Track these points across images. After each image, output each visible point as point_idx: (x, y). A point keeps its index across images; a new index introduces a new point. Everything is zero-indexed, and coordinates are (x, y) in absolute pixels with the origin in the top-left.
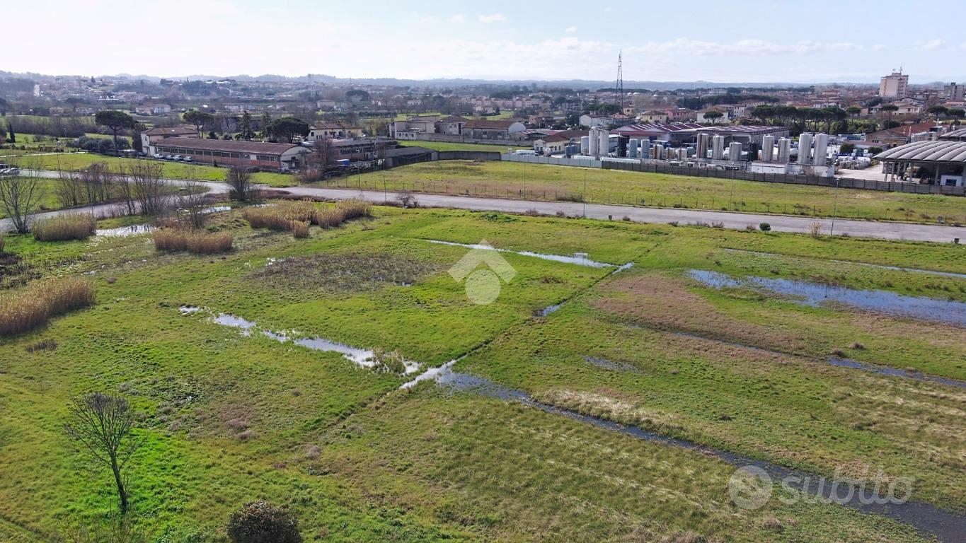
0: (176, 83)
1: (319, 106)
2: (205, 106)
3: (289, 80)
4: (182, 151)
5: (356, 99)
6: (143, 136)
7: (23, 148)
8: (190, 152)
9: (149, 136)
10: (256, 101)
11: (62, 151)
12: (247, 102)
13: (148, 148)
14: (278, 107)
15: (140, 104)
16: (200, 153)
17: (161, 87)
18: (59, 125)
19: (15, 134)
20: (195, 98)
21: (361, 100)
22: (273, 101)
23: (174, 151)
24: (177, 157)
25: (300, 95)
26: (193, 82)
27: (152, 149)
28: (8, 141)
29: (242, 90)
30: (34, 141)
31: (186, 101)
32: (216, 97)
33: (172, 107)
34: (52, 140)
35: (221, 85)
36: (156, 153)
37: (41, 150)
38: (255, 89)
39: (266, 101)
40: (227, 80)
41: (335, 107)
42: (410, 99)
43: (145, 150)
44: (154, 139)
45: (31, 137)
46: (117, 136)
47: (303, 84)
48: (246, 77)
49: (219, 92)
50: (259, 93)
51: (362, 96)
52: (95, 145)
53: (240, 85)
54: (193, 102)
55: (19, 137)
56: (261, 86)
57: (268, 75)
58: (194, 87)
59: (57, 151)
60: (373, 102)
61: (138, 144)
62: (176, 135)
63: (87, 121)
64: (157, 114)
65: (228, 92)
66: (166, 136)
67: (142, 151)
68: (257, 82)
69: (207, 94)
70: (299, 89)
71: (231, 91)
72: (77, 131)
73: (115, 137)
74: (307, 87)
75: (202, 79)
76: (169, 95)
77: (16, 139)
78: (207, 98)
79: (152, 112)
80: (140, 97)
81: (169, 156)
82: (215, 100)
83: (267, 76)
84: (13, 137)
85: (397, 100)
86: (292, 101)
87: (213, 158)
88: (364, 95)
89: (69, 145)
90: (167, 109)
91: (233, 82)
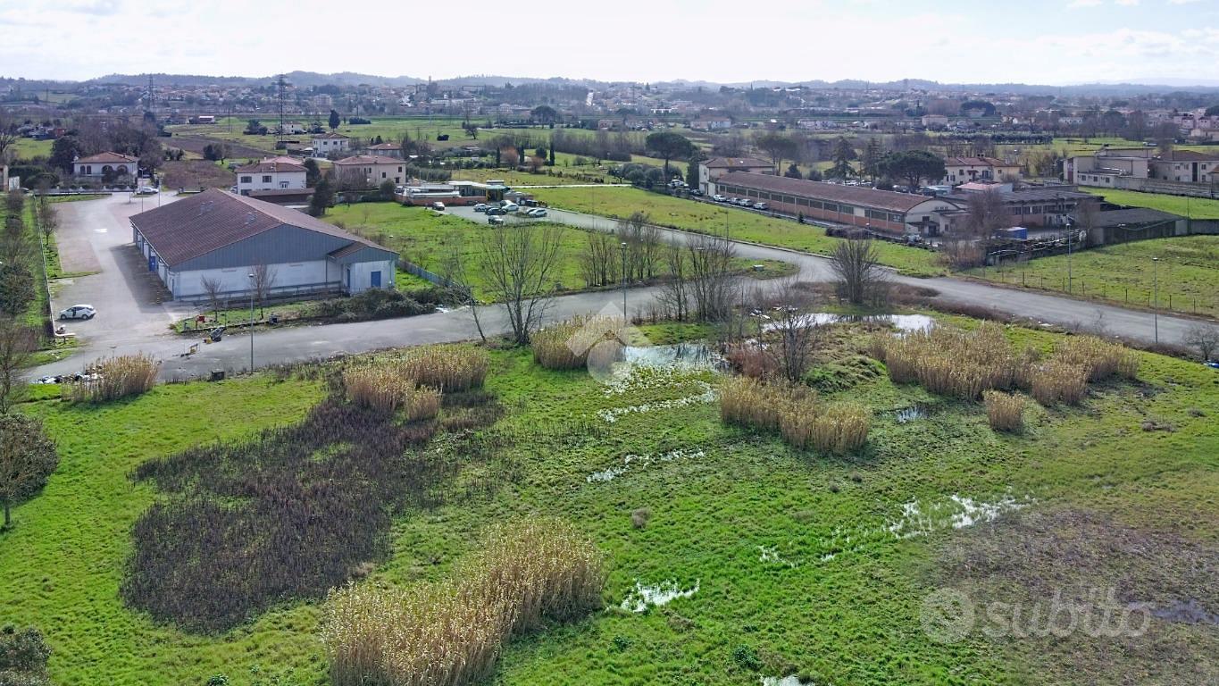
0: (738, 90)
1: (924, 122)
2: (774, 121)
3: (877, 87)
4: (753, 194)
5: (977, 114)
6: (702, 168)
7: (560, 175)
8: (764, 196)
9: (710, 168)
10: (835, 114)
11: (602, 182)
12: (824, 115)
13: (706, 185)
14: (866, 124)
15: (697, 117)
16: (777, 197)
17: (721, 95)
18: (604, 144)
19: (556, 154)
20: (760, 110)
21: (983, 116)
22: (858, 115)
23: (742, 192)
24: (745, 201)
25: (894, 107)
26: (757, 90)
27: (712, 187)
28: (546, 164)
29: (818, 99)
30: (574, 165)
31: (748, 113)
32: (785, 109)
33: (733, 120)
34: (594, 164)
35: (792, 93)
36: (717, 193)
37: (578, 178)
38: (834, 98)
39: (849, 115)
40: (800, 87)
41: (948, 125)
42: (1063, 114)
43: (702, 188)
44: (716, 173)
45: (572, 158)
46: (670, 162)
47: (897, 92)
48: (820, 83)
49: (789, 102)
50: (839, 103)
51: (984, 109)
52: (640, 176)
53: (815, 93)
54: (757, 115)
55: (560, 157)
56: (841, 94)
57: (848, 80)
58: (759, 95)
59: (597, 181)
60: (1005, 119)
61: (694, 178)
62: (745, 169)
63: (636, 138)
64: (714, 130)
65: (799, 103)
66: (732, 169)
67: (698, 188)
68: (836, 89)
69: (773, 104)
70: (891, 98)
71: (803, 101)
72: (623, 152)
73: (667, 163)
74: (902, 96)
75: (768, 86)
76: (730, 104)
77: (556, 161)
78: (775, 110)
79: (710, 128)
80: (697, 109)
81: (734, 200)
82: (786, 112)
83: (847, 82)
84: (552, 157)
85: (1042, 116)
86: (884, 115)
87: (796, 208)
88: (989, 109)
89: (612, 173)
90: (727, 124)
91: (804, 90)
